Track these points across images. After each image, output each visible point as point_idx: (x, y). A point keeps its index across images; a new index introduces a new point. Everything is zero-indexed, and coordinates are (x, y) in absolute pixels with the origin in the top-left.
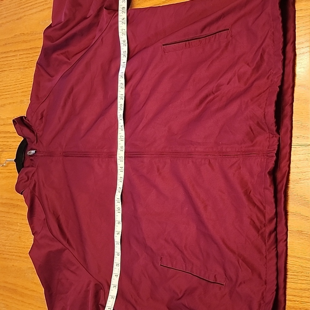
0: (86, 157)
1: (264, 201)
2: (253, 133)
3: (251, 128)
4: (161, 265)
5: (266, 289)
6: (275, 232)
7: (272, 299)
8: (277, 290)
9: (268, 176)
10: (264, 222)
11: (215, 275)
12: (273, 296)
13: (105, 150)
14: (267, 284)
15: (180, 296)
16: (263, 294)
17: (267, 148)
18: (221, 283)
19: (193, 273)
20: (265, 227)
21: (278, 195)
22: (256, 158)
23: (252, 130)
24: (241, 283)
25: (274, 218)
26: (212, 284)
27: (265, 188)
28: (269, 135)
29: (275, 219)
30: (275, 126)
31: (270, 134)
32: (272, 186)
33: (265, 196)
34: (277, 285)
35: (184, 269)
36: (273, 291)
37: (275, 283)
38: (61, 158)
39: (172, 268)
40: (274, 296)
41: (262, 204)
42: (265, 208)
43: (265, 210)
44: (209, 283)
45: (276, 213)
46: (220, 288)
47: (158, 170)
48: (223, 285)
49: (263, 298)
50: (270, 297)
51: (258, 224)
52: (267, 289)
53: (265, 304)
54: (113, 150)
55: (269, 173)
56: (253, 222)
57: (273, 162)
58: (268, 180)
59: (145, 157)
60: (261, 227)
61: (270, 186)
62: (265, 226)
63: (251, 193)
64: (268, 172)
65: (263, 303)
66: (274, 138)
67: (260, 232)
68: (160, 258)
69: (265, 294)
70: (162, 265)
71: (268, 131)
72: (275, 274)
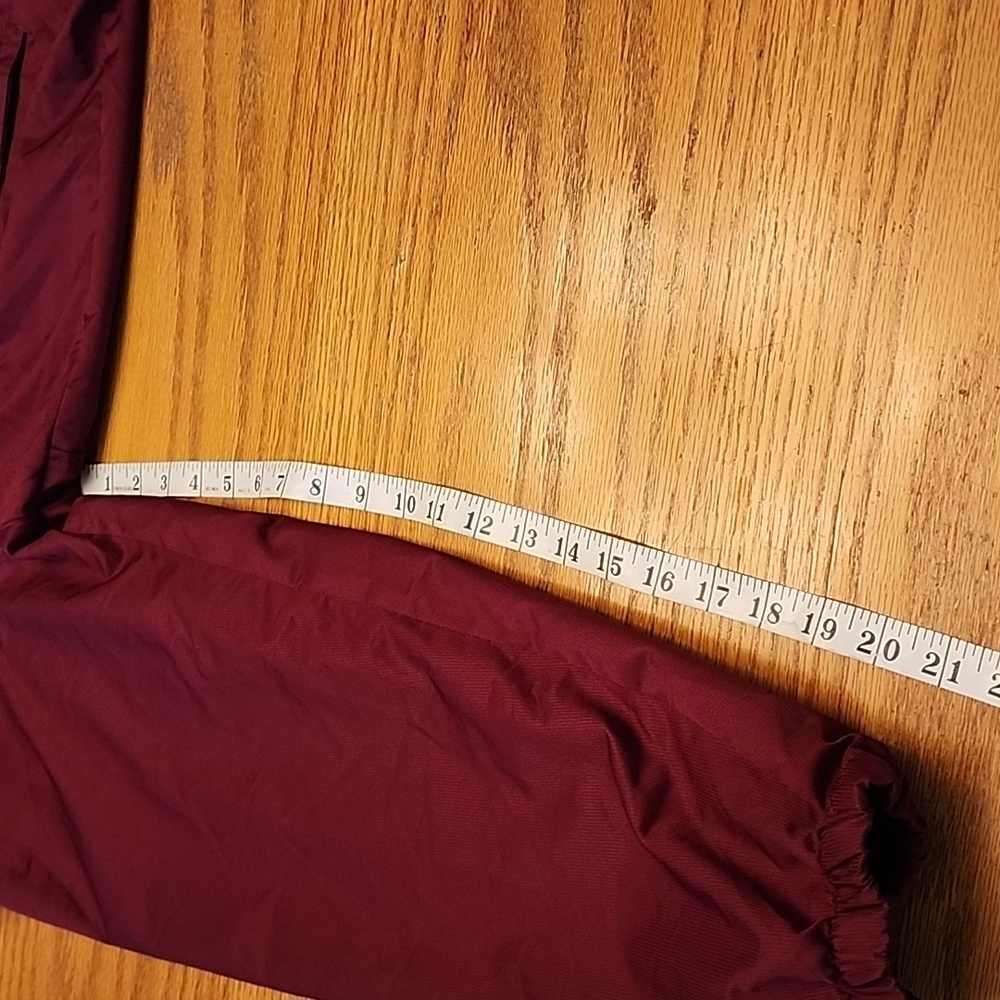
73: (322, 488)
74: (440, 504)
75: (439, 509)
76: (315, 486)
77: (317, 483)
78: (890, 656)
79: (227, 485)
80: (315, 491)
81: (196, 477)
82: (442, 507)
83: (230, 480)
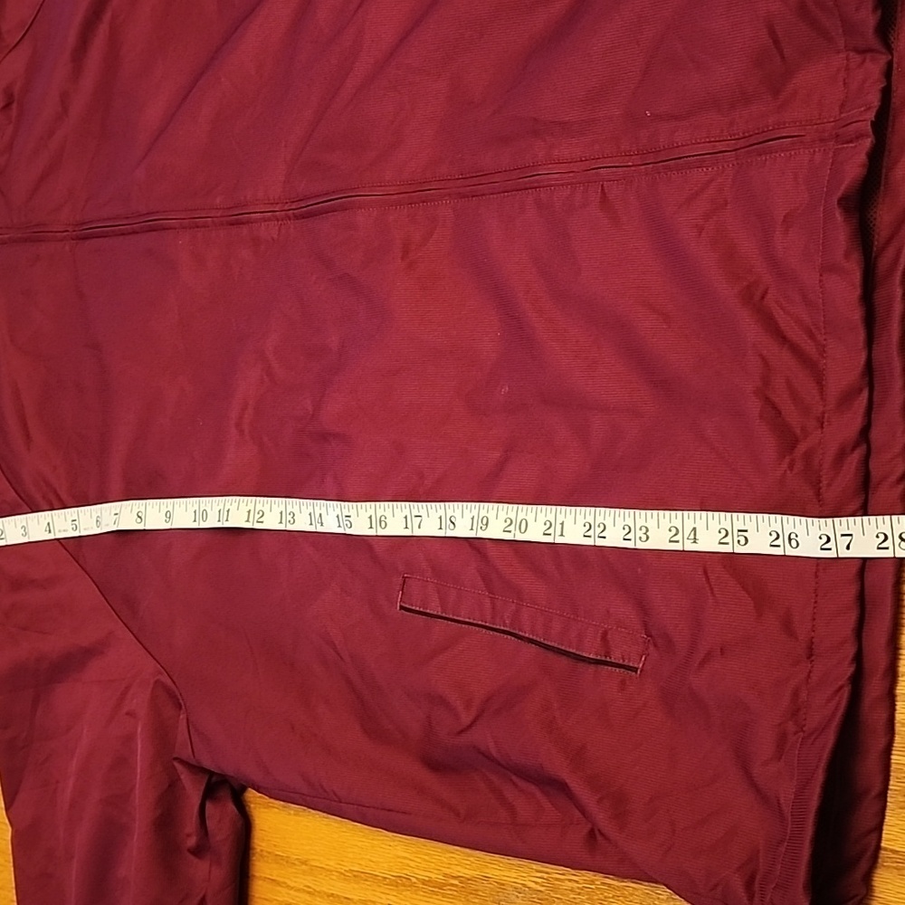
0: (152, 229)
1: (822, 324)
2: (783, 57)
3: (772, 32)
4: (402, 608)
5: (809, 676)
6: (865, 446)
7: (834, 714)
8: (857, 680)
9: (838, 215)
10: (821, 409)
11: (605, 634)
12: (839, 703)
13: (218, 200)
14: (813, 658)
15: (466, 719)
16: (796, 694)
17: (837, 109)
18: (626, 663)
19: (520, 630)
20: (822, 427)
21: (879, 296)
22: (791, 155)
23: (776, 42)
24: (708, 657)
25: (861, 390)
26: (592, 668)
27: (828, 268)
28: (847, 59)
29: (865, 394)
30: (875, 9)
31: (851, 54)
32: (856, 256)
33: (824, 304)
34: (858, 658)
35: (489, 618)
36: (840, 683)
37: (851, 650)
38: (67, 248)
39: (444, 615)
40: (844, 703)
41: (812, 336)
42: (822, 351)
43: (825, 358)
44: (581, 665)
45: (869, 369)
46: (623, 682)
47: (406, 251)
48: (635, 670)
49: (799, 710)
50: (825, 709)
51: (792, 416)
52: (814, 678)
53: (801, 734)
54: (245, 197)
55: (843, 201)
56: (774, 407)
57: (863, 158)
58: (841, 232)
59: (360, 208)
60: (803, 429)
61: (847, 256)
62: (822, 423)
63: (769, 296)
64: (840, 201)
65: (796, 733)
66: (868, 64)
67: (802, 448)
68: (400, 580)
69: (803, 695)
70: (407, 606)
71: (841, 43)
72: (853, 617)
73: (143, 517)
74: (226, 509)
75: (226, 513)
76: (139, 517)
77: (140, 514)
78: (523, 531)
79: (74, 526)
80: (139, 520)
81: (49, 524)
82: (228, 511)
83: (76, 523)
